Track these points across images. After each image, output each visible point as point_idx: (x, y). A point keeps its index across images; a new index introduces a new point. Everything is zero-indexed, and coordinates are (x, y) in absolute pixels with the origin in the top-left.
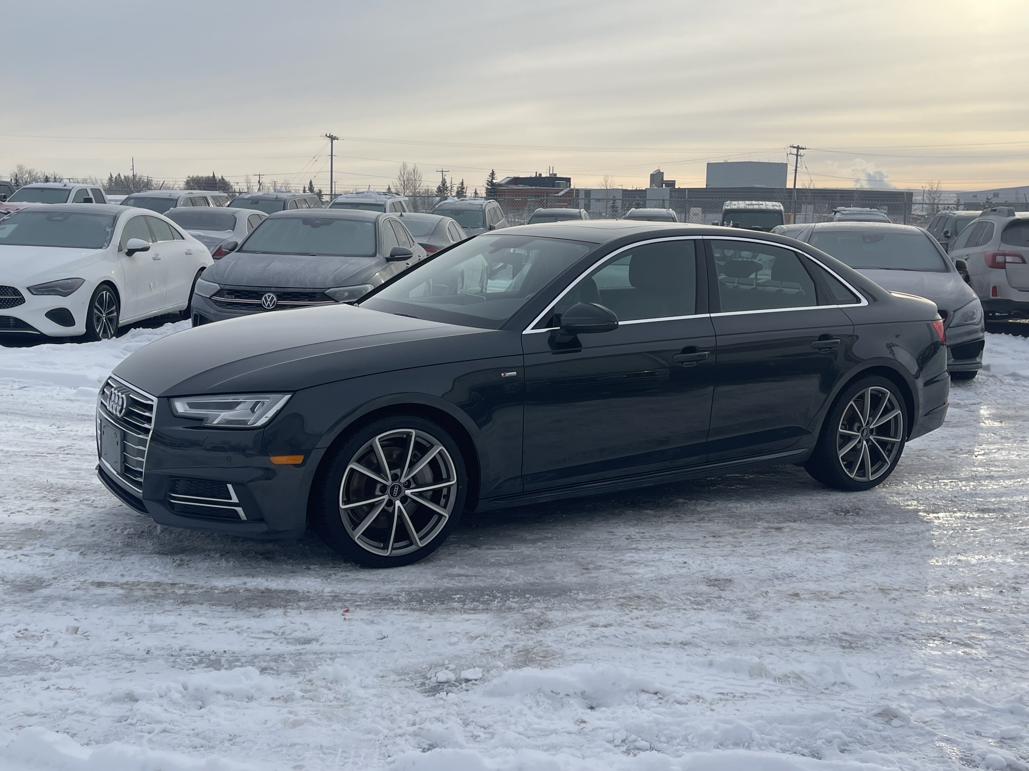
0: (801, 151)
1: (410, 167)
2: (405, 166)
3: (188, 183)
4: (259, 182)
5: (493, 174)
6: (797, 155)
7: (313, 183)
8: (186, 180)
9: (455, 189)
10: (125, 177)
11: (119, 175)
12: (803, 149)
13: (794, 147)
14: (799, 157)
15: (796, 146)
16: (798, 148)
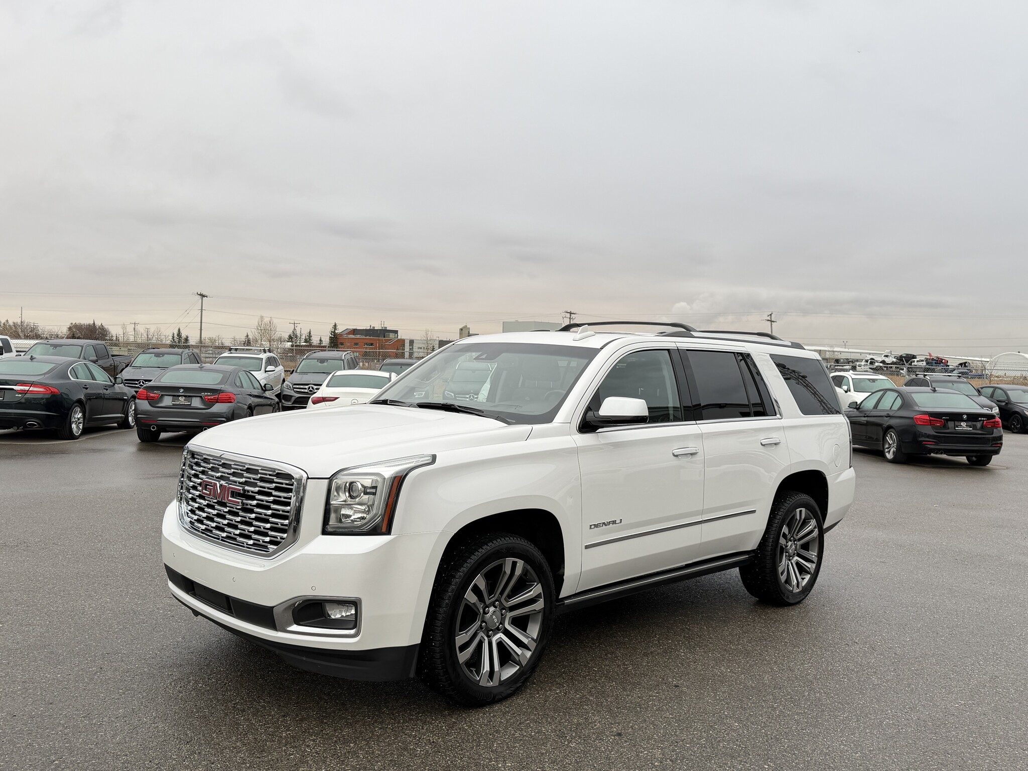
0: (572, 315)
1: (267, 320)
2: (262, 317)
3: (70, 329)
4: (135, 329)
5: (335, 326)
6: (570, 318)
7: (181, 330)
8: (69, 327)
9: (303, 337)
10: (14, 323)
11: (7, 321)
12: (574, 314)
13: (568, 313)
14: (571, 320)
15: (569, 311)
16: (571, 313)
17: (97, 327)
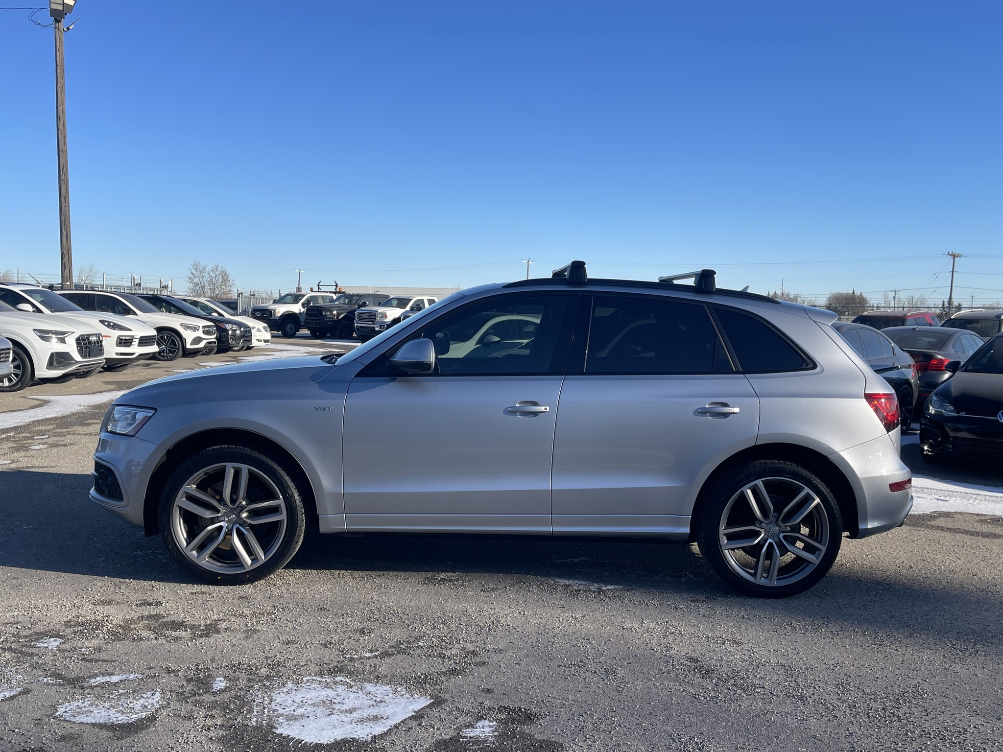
17: (856, 297)
